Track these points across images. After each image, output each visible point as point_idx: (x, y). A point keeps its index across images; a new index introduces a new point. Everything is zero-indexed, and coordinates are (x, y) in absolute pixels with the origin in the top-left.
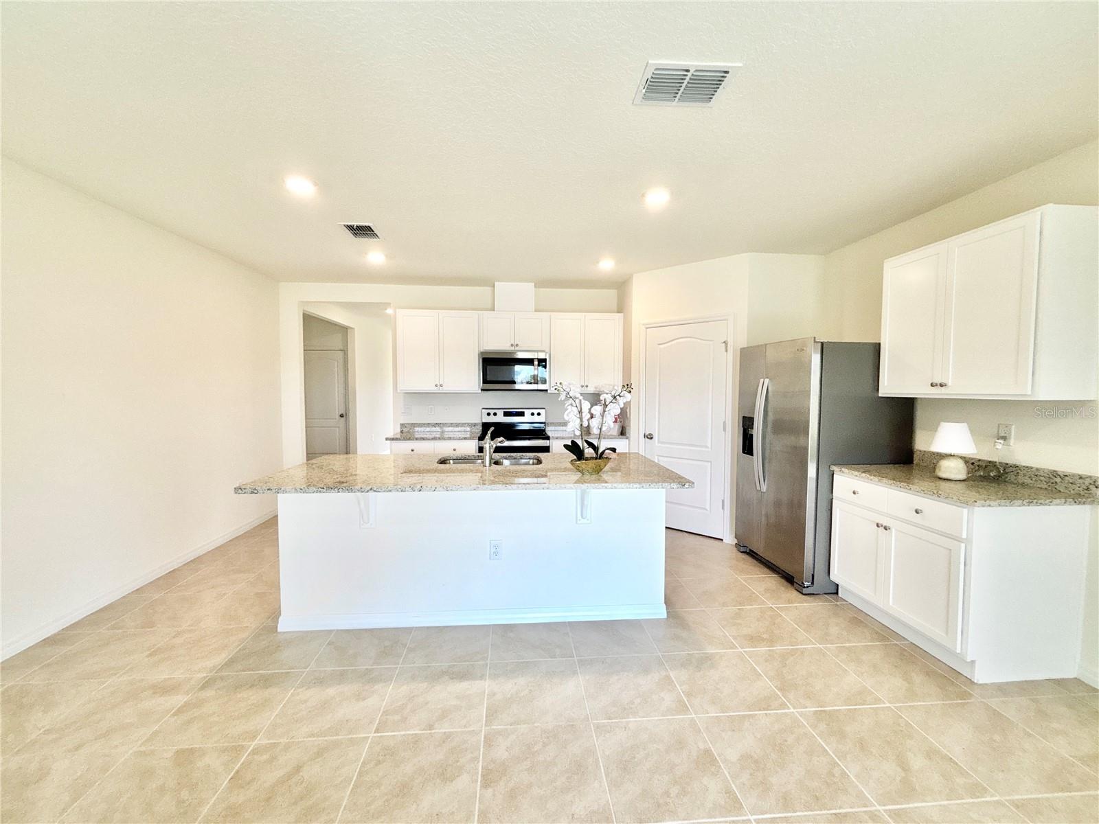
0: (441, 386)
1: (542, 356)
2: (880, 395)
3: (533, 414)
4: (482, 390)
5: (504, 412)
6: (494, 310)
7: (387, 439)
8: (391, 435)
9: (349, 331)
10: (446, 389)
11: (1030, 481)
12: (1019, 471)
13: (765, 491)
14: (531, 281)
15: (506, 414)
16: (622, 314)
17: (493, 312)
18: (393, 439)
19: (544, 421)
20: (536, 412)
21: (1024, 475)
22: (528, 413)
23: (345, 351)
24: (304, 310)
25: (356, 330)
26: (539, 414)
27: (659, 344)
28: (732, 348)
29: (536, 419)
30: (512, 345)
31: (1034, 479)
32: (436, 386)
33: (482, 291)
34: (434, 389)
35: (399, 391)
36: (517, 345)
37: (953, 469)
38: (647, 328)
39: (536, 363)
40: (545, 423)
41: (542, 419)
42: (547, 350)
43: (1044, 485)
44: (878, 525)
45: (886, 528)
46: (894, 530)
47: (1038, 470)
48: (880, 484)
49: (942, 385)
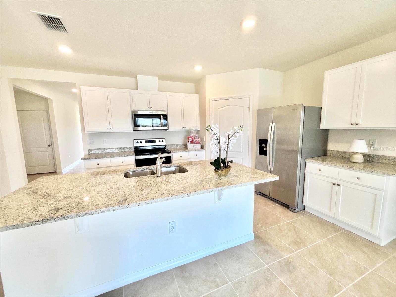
0: (111, 129)
1: (164, 113)
2: (320, 129)
3: (160, 141)
4: (134, 130)
5: (145, 141)
6: (138, 90)
7: (82, 159)
8: (83, 157)
9: (48, 100)
10: (114, 130)
11: (385, 161)
12: (380, 157)
13: (272, 170)
14: (156, 76)
15: (146, 142)
16: (199, 95)
17: (137, 90)
18: (85, 159)
19: (165, 144)
20: (161, 140)
21: (382, 159)
22: (157, 141)
23: (47, 111)
24: (13, 85)
25: (53, 100)
26: (163, 141)
27: (219, 108)
28: (252, 110)
29: (161, 143)
30: (149, 108)
31: (387, 161)
32: (108, 129)
33: (131, 80)
34: (108, 131)
35: (86, 132)
36: (151, 108)
37: (359, 158)
38: (213, 101)
39: (162, 117)
40: (165, 145)
41: (164, 143)
42: (166, 110)
43: (392, 163)
44: (334, 184)
45: (338, 185)
46: (342, 186)
47: (389, 157)
48: (335, 167)
49: (357, 124)
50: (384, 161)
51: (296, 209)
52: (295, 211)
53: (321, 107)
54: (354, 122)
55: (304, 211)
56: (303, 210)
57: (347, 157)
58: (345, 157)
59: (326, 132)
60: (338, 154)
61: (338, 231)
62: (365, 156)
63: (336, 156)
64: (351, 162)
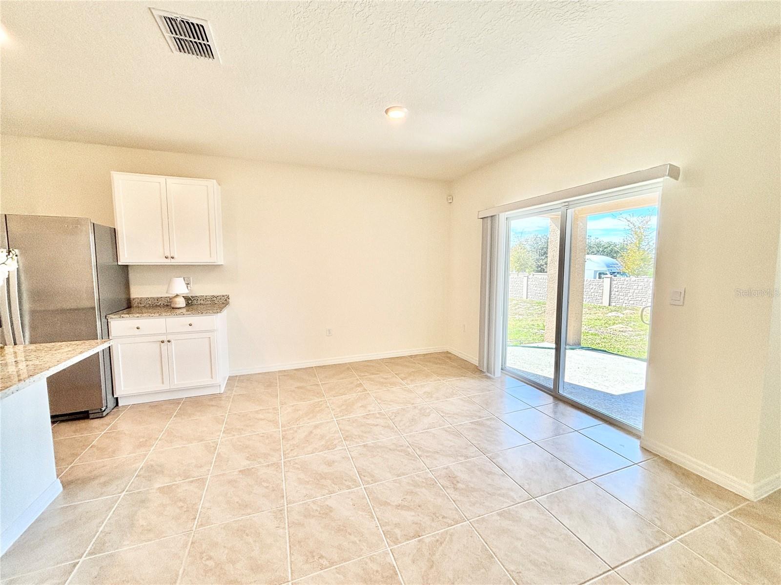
2: (119, 264)
12: (198, 298)
21: (201, 300)
31: (205, 301)
43: (209, 302)
44: (163, 342)
45: (169, 341)
46: (173, 341)
47: (206, 296)
48: (160, 316)
49: (173, 258)
50: (202, 302)
51: (105, 410)
52: (105, 414)
53: (115, 229)
54: (168, 254)
55: (117, 407)
56: (115, 406)
57: (162, 305)
58: (159, 304)
59: (126, 268)
60: (150, 303)
61: (179, 403)
62: (187, 299)
63: (147, 306)
64: (173, 308)
